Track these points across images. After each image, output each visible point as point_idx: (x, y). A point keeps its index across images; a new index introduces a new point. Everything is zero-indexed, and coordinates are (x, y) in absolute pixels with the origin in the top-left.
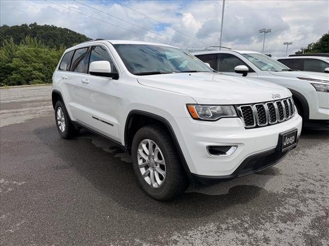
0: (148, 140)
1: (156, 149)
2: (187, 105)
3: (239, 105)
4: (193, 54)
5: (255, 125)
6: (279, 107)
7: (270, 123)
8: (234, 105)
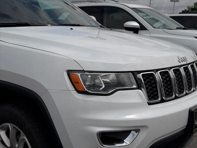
0: (9, 125)
1: (21, 138)
2: (69, 72)
3: (139, 72)
4: (77, 5)
5: (160, 99)
6: (186, 74)
7: (177, 95)
8: (132, 72)
